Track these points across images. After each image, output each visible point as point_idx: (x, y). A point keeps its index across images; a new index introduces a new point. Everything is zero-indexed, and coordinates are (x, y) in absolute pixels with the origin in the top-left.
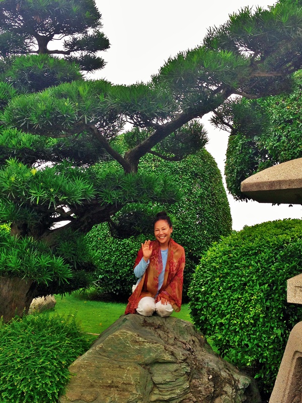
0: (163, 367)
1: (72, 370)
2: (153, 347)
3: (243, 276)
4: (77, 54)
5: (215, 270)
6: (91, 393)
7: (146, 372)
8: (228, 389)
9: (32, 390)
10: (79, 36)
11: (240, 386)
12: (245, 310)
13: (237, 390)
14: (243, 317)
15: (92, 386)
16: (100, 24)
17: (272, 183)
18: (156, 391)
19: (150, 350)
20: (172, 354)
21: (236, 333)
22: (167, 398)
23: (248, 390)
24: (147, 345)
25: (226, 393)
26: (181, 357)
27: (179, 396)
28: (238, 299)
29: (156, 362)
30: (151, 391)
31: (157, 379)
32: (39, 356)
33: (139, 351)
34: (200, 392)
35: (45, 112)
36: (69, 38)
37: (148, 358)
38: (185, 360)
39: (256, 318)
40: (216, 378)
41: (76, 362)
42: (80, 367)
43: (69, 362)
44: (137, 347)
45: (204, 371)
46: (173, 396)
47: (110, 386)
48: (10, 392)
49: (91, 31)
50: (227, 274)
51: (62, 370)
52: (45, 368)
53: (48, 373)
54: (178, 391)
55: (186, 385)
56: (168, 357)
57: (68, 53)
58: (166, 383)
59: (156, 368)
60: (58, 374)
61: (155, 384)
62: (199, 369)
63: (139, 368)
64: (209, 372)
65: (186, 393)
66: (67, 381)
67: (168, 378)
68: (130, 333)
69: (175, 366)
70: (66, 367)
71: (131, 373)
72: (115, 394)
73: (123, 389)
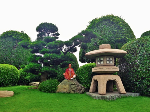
0: (73, 85)
3: (85, 71)
5: (80, 71)
7: (70, 86)
8: (83, 88)
9: (51, 90)
12: (85, 76)
13: (85, 89)
14: (85, 77)
15: (61, 89)
16: (58, 31)
19: (71, 83)
20: (74, 83)
21: (84, 80)
22: (73, 90)
24: (70, 82)
26: (75, 84)
27: (75, 90)
29: (72, 84)
31: (72, 87)
32: (52, 85)
33: (69, 83)
34: (79, 89)
35: (54, 45)
37: (70, 84)
39: (87, 77)
40: (81, 87)
41: (58, 86)
42: (59, 86)
47: (64, 89)
48: (47, 91)
49: (56, 32)
53: (54, 87)
55: (77, 88)
56: (73, 84)
58: (73, 88)
59: (72, 86)
61: (71, 88)
62: (78, 86)
64: (80, 86)
66: (57, 88)
69: (75, 85)
71: (68, 86)
72: (65, 90)
73: (66, 89)
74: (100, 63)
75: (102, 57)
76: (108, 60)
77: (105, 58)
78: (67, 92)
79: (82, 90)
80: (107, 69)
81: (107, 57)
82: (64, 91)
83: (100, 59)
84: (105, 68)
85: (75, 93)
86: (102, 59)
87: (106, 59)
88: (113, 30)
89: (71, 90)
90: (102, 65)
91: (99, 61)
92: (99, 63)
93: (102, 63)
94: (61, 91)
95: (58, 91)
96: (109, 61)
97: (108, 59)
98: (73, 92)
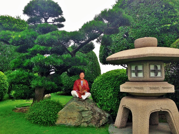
0: (85, 112)
1: (58, 114)
2: (82, 107)
3: (107, 85)
4: (56, 23)
6: (64, 121)
7: (80, 114)
8: (104, 117)
9: (47, 121)
10: (56, 18)
11: (107, 117)
15: (65, 119)
16: (62, 14)
17: (115, 58)
18: (83, 119)
19: (81, 107)
20: (88, 108)
22: (86, 121)
23: (109, 118)
25: (103, 119)
27: (90, 120)
28: (106, 92)
29: (83, 111)
30: (82, 119)
31: (83, 116)
32: (49, 111)
33: (78, 108)
34: (96, 119)
35: (48, 39)
36: (53, 19)
37: (80, 110)
38: (91, 110)
40: (100, 114)
42: (61, 113)
43: (58, 112)
44: (77, 107)
45: (97, 113)
46: (88, 120)
47: (70, 118)
48: (40, 122)
50: (102, 85)
51: (55, 114)
52: (51, 114)
53: (52, 116)
54: (89, 119)
55: (92, 117)
56: (86, 109)
57: (53, 23)
58: (86, 117)
59: (83, 113)
60: (55, 116)
61: (83, 117)
62: (95, 112)
63: (78, 113)
64: (98, 113)
65: (92, 119)
66: (57, 118)
67: (86, 115)
68: (75, 103)
69: (88, 112)
70: (57, 113)
71: (76, 114)
72: (71, 121)
73: (74, 119)
74: (136, 75)
75: (140, 65)
76: (153, 71)
77: (148, 66)
78: (74, 124)
79: (101, 121)
80: (152, 90)
81: (152, 64)
82: (69, 123)
83: (136, 68)
84: (148, 88)
85: (88, 127)
86: (140, 68)
87: (149, 69)
88: (156, 11)
89: (83, 121)
90: (141, 80)
91: (134, 71)
92: (133, 75)
93: (140, 75)
94: (64, 122)
95: (58, 122)
96: (156, 71)
97: (152, 67)
98: (85, 125)
